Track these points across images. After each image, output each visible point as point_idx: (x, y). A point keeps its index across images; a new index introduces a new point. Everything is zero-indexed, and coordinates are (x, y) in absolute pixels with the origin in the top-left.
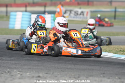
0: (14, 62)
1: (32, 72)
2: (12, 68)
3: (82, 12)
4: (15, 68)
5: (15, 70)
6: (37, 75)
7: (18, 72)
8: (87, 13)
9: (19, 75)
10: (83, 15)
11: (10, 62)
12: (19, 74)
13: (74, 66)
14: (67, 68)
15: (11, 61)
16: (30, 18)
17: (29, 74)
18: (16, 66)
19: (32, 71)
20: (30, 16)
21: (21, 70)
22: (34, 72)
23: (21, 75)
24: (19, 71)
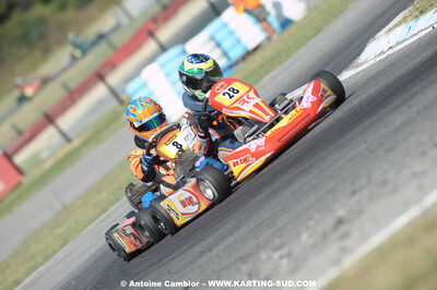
0: (242, 230)
1: (311, 223)
2: (250, 255)
4: (259, 248)
5: (263, 255)
6: (331, 221)
7: (276, 255)
9: (285, 262)
11: (231, 239)
12: (281, 257)
13: (410, 107)
14: (397, 130)
15: (231, 233)
17: (310, 237)
18: (257, 238)
19: (310, 218)
20: (184, 52)
21: (277, 241)
22: (318, 217)
23: (289, 255)
24: (275, 250)
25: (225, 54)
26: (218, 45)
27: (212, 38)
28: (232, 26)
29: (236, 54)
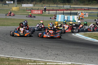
3: (85, 14)
8: (87, 14)
10: (85, 15)
16: (64, 17)
25: (68, 19)
26: (68, 18)
27: (68, 17)
28: (70, 17)
29: (69, 20)
